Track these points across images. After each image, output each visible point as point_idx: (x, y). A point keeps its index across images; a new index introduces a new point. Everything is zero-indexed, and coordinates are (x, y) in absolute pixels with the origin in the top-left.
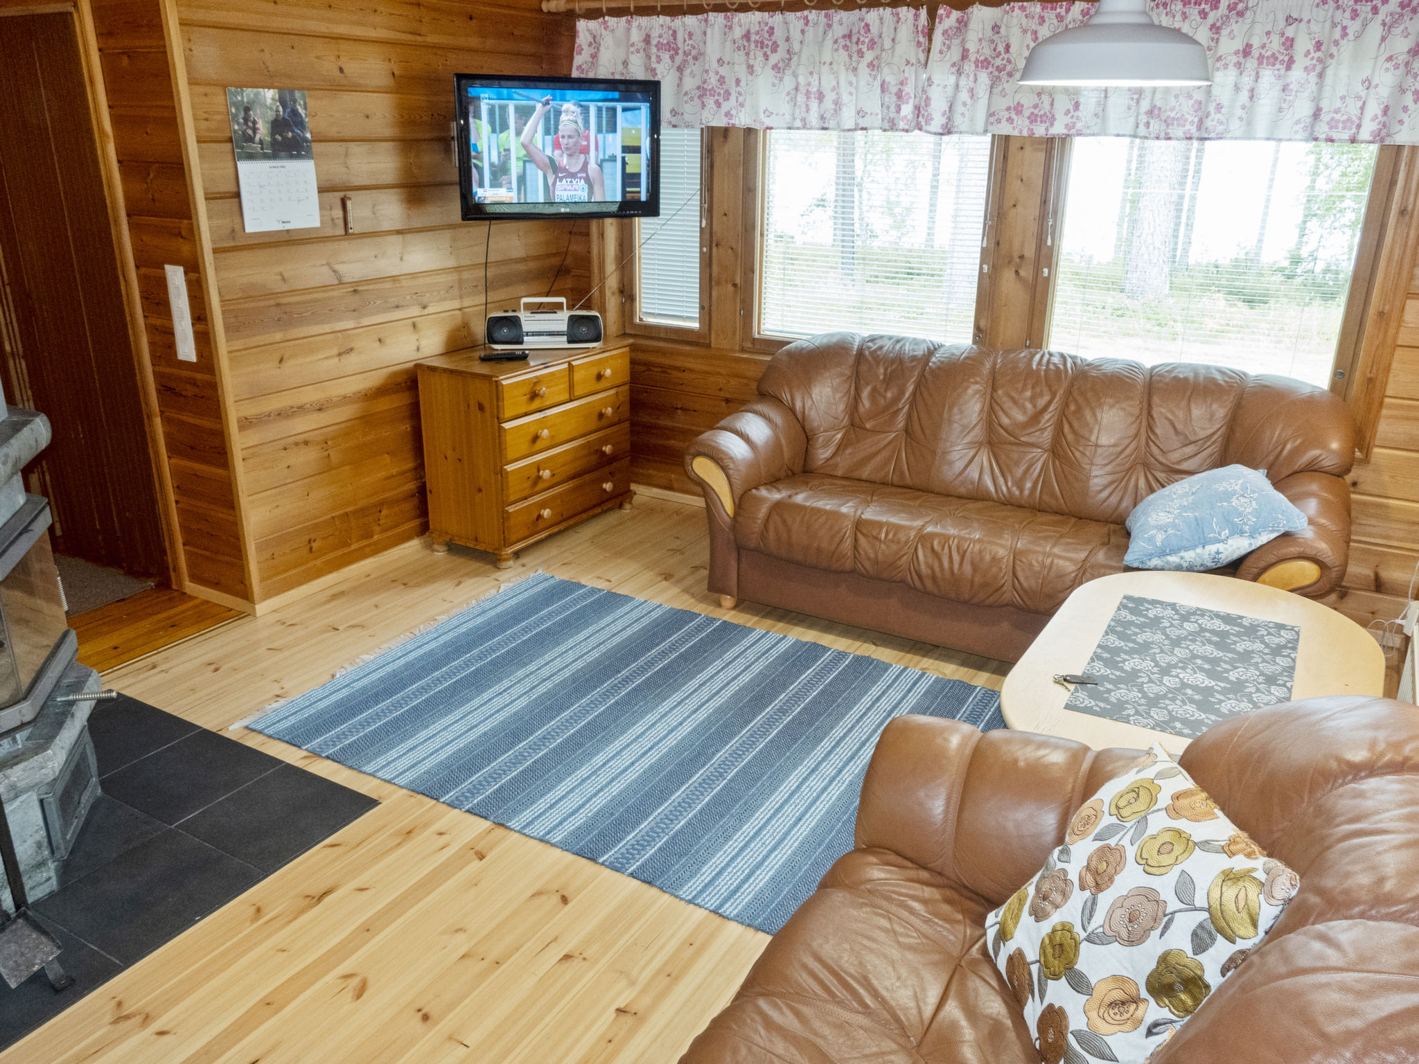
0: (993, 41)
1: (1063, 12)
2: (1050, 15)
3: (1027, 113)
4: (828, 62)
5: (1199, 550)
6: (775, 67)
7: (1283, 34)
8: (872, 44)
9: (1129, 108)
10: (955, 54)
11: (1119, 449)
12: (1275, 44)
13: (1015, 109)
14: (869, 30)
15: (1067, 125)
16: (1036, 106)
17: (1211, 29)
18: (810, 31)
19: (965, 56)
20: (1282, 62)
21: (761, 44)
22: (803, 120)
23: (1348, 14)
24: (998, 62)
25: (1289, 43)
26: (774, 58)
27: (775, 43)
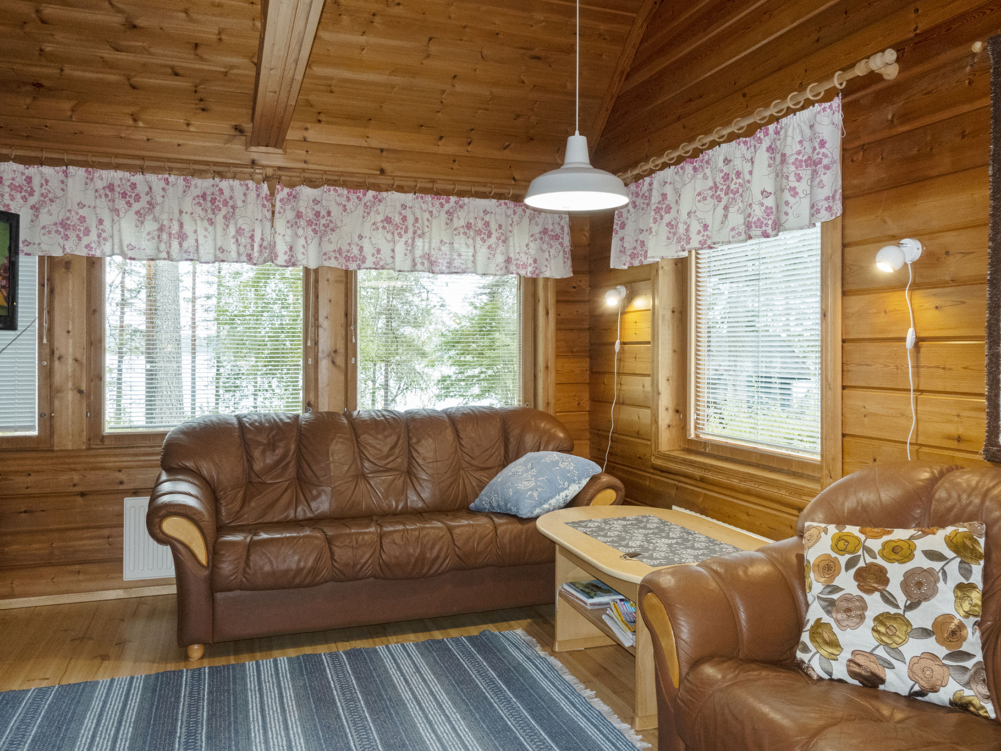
0: (314, 209)
1: (361, 195)
2: (353, 197)
3: (344, 255)
4: (189, 212)
6: (137, 213)
7: (483, 219)
8: (226, 203)
9: (406, 255)
10: (290, 215)
11: (450, 460)
12: (480, 225)
13: (340, 251)
14: (223, 193)
15: (374, 263)
16: (349, 251)
17: (447, 213)
18: (170, 190)
19: (299, 215)
20: (485, 234)
21: (124, 195)
22: (168, 253)
24: (325, 222)
25: (487, 224)
26: (136, 206)
27: (137, 195)
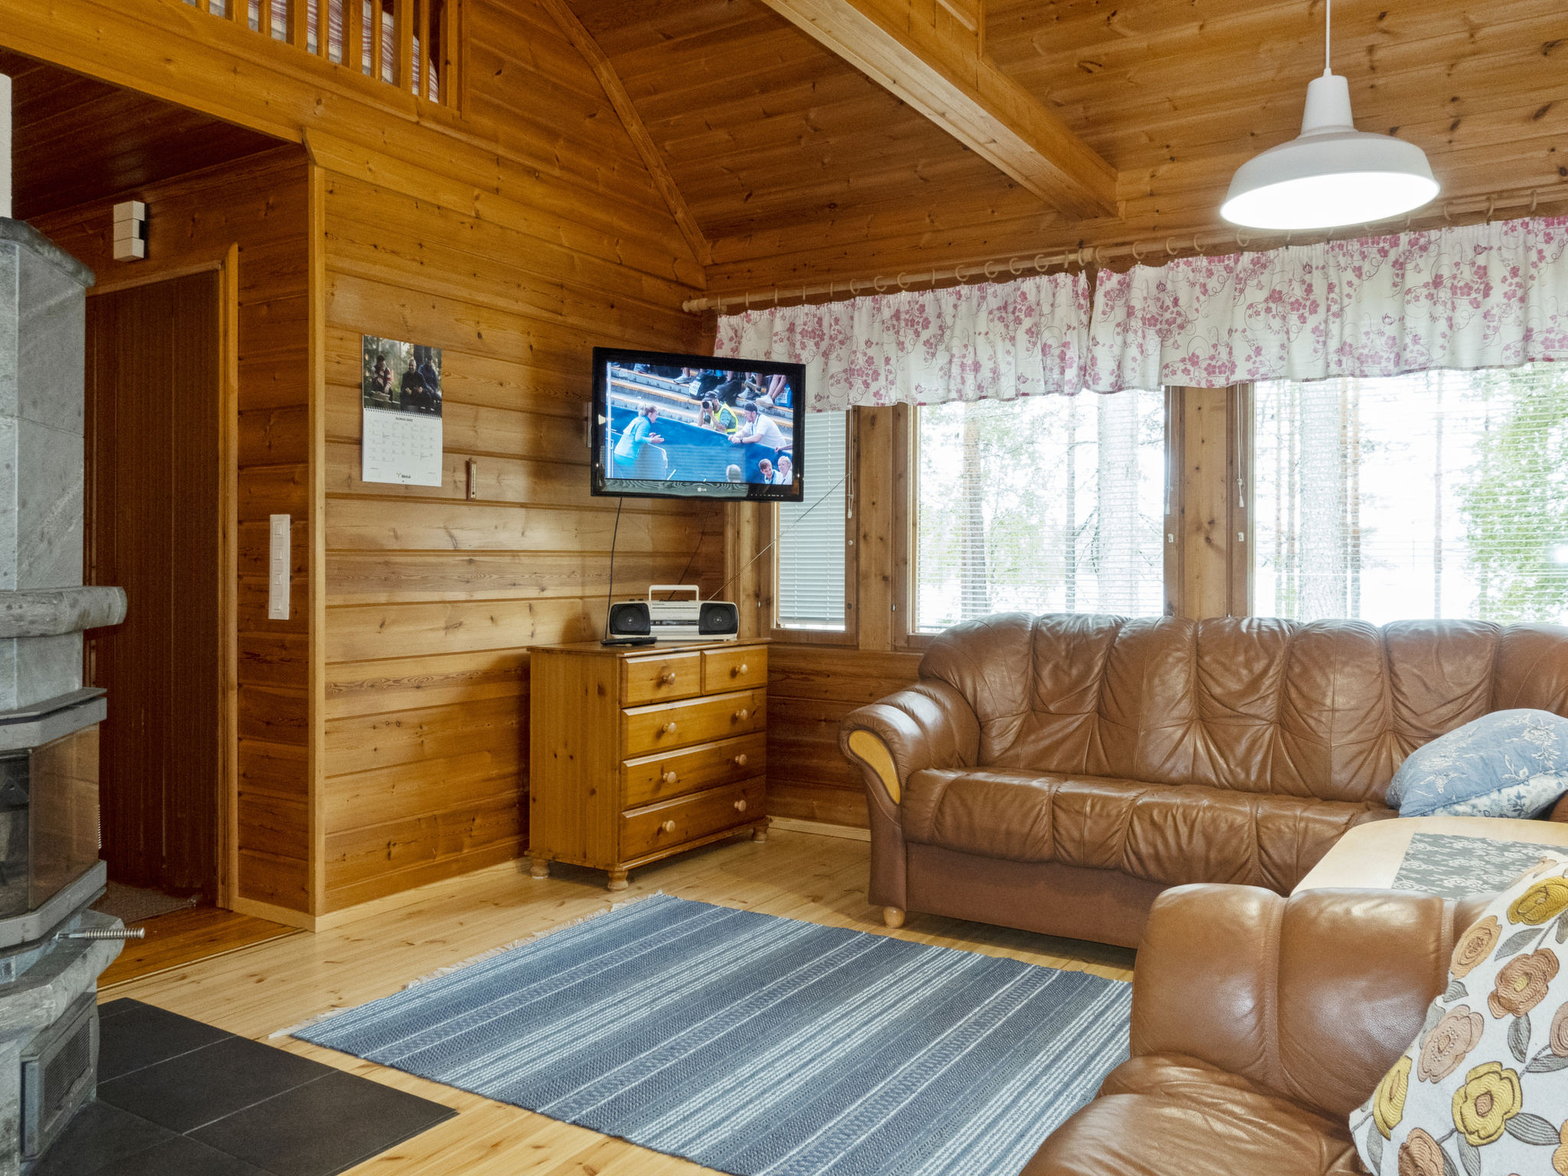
0: (1158, 299)
1: (1232, 263)
2: (1218, 267)
3: (1204, 365)
4: (983, 333)
5: (1495, 795)
6: (927, 343)
7: (1473, 264)
8: (1030, 312)
9: (1316, 351)
10: (1119, 314)
11: (1362, 713)
12: (1467, 274)
13: (1190, 359)
14: (1026, 298)
15: (1249, 371)
16: (1212, 358)
17: (1393, 266)
18: (963, 307)
19: (1130, 312)
20: (1478, 291)
21: (912, 323)
22: (959, 391)
23: (1541, 238)
24: (1167, 315)
25: (1483, 272)
26: (925, 335)
27: (926, 319)
